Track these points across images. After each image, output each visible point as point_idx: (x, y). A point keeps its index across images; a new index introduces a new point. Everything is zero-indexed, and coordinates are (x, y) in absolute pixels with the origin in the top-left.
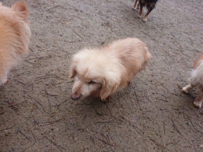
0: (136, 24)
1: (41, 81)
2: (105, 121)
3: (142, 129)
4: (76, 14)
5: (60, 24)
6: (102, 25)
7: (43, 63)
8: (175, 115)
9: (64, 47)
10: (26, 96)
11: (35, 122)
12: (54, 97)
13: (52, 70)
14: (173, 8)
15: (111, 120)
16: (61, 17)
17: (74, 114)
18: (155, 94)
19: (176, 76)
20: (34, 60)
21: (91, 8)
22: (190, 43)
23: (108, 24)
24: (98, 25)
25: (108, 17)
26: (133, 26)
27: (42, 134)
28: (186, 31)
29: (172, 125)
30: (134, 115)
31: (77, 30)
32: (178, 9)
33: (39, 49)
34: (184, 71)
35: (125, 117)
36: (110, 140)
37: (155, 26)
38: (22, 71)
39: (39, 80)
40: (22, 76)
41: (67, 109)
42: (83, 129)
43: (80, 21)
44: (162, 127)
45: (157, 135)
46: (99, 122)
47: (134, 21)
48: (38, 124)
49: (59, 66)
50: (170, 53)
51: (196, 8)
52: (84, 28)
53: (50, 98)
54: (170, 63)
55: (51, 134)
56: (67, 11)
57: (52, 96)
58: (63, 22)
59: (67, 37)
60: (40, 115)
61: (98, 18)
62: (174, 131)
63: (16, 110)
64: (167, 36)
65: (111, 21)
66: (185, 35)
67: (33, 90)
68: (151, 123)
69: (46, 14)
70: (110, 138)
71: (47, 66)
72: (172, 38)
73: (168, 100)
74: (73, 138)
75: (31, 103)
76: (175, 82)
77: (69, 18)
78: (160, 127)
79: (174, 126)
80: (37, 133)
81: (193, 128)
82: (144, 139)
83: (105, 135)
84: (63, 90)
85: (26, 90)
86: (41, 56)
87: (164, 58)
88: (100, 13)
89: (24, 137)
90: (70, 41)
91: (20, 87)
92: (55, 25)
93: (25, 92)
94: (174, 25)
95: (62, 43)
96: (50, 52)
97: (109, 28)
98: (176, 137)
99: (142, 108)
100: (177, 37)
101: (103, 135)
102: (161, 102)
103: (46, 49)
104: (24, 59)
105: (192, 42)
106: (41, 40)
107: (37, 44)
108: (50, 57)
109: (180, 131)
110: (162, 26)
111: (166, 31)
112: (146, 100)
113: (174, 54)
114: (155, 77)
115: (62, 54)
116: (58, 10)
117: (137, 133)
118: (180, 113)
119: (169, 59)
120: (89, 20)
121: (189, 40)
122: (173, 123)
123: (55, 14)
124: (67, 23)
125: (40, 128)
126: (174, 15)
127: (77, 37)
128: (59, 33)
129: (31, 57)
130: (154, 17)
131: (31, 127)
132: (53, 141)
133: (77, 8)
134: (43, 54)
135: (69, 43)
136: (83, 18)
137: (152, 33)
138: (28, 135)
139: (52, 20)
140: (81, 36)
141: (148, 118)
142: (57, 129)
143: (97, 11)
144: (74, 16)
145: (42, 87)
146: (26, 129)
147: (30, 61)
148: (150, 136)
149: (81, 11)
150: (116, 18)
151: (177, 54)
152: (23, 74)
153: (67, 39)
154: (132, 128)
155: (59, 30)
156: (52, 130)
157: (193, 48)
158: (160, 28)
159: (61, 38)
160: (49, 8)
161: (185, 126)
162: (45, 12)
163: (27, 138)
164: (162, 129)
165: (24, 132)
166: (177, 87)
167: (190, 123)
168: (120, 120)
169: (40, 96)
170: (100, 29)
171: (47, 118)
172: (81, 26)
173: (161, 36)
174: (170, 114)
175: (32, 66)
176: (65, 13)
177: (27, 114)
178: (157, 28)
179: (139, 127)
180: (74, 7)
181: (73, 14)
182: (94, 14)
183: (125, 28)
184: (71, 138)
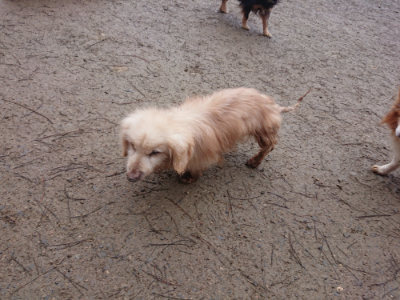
0: (251, 65)
1: (60, 175)
2: (165, 242)
3: (229, 256)
4: (138, 52)
5: (108, 71)
6: (186, 71)
7: (67, 142)
8: (298, 232)
9: (109, 114)
10: (32, 200)
11: (42, 245)
12: (78, 202)
13: (81, 156)
14: (334, 27)
15: (175, 240)
16: (110, 59)
17: (111, 230)
18: (266, 194)
19: (313, 161)
20: (52, 138)
21: (170, 39)
22: (356, 97)
23: (197, 67)
24: (177, 70)
25: (198, 55)
26: (244, 69)
27: (51, 264)
28: (352, 73)
29: (289, 251)
30: (218, 233)
31: (136, 82)
32: (347, 29)
33: (63, 118)
34: (331, 151)
35: (203, 235)
36: (168, 274)
37: (289, 67)
38: (28, 158)
39: (56, 173)
40: (29, 167)
41: (98, 222)
42: (122, 257)
43: (143, 64)
44: (269, 254)
45: (256, 267)
46: (152, 245)
47: (247, 59)
48: (46, 247)
49: (96, 147)
50: (309, 118)
51: (385, 24)
52: (151, 76)
53: (72, 204)
54: (305, 138)
55: (65, 263)
56: (122, 48)
57: (76, 200)
58: (112, 68)
59: (116, 95)
60: (52, 232)
61: (179, 58)
62: (290, 261)
63: (13, 223)
64: (309, 84)
65: (205, 62)
66: (350, 81)
67: (44, 190)
68: (248, 247)
69: (84, 55)
70: (168, 270)
71: (74, 148)
72: (319, 89)
73: (288, 204)
74: (103, 271)
75: (37, 212)
76: (308, 172)
77: (125, 60)
78: (263, 254)
79: (292, 251)
80: (43, 261)
81: (329, 256)
82: (231, 273)
83: (161, 266)
84: (97, 189)
85: (32, 190)
86: (66, 131)
87: (296, 127)
88: (184, 47)
89: (19, 269)
90: (121, 101)
91: (23, 186)
92: (97, 75)
93: (30, 194)
94: (329, 62)
95: (107, 106)
96: (81, 123)
97: (198, 75)
98: (293, 272)
99: (236, 219)
100: (330, 85)
101: (156, 267)
102: (275, 208)
103: (75, 119)
104: (35, 137)
105: (360, 94)
106: (68, 103)
107: (61, 109)
108: (81, 131)
109: (303, 262)
110: (302, 65)
111: (309, 76)
112: (246, 206)
113: (318, 119)
114: (272, 163)
115: (103, 125)
116: (107, 47)
117: (219, 263)
118: (308, 228)
119: (306, 129)
120: (162, 62)
121: (354, 91)
122: (291, 246)
123: (100, 54)
124: (120, 70)
125: (50, 254)
126: (333, 43)
127: (137, 93)
128: (104, 89)
129: (48, 134)
130: (290, 50)
131: (35, 252)
132: (67, 275)
133: (143, 41)
134: (70, 127)
135: (117, 106)
136: (150, 58)
137: (280, 80)
138: (27, 265)
139: (93, 66)
140: (143, 92)
141: (245, 237)
142: (77, 256)
143: (181, 44)
144: (135, 56)
145: (60, 184)
146: (26, 255)
147: (45, 140)
148: (243, 268)
149: (149, 47)
150: (213, 56)
151: (323, 119)
152: (31, 163)
153: (116, 100)
154: (211, 256)
155: (104, 83)
156: (69, 257)
157: (359, 106)
158: (297, 71)
159: (106, 97)
160: (90, 43)
161: (315, 253)
162: (81, 52)
163: (25, 270)
164: (268, 256)
165: (21, 260)
166: (311, 180)
167: (325, 248)
168: (191, 241)
169: (56, 200)
170: (181, 78)
171: (62, 237)
172: (146, 75)
173: (297, 86)
174: (287, 231)
175: (46, 148)
176: (118, 51)
177: (29, 231)
178: (291, 71)
179: (225, 252)
180: (137, 39)
181: (133, 53)
182: (173, 51)
183: (229, 73)
184: (99, 271)
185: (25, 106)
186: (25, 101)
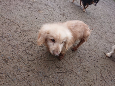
0: (80, 15)
1: (23, 45)
2: (62, 72)
3: (83, 78)
4: (46, 7)
5: (37, 12)
6: (61, 15)
7: (25, 34)
8: (102, 70)
9: (38, 26)
10: (13, 53)
11: (18, 70)
12: (30, 55)
13: (30, 39)
14: (100, 8)
15: (65, 71)
16: (37, 8)
17: (43, 66)
18: (91, 57)
19: (103, 47)
20: (20, 32)
21: (55, 5)
22: (110, 29)
23: (64, 14)
24: (58, 14)
25: (64, 11)
26: (78, 16)
27: (22, 78)
28: (108, 22)
29: (101, 76)
30: (78, 69)
31: (46, 16)
32: (103, 9)
33: (23, 25)
34: (107, 44)
35: (73, 70)
36: (64, 84)
37: (91, 18)
38: (12, 38)
39: (22, 44)
40: (12, 41)
41: (38, 63)
42: (48, 76)
43: (48, 11)
44: (95, 77)
45: (92, 82)
46: (58, 72)
47: (78, 14)
48: (20, 71)
49: (35, 36)
50: (99, 33)
51: (113, 9)
52: (51, 15)
53: (29, 56)
54: (99, 39)
55: (28, 78)
56: (41, 5)
57: (30, 54)
58: (38, 11)
60: (22, 66)
61: (58, 10)
62: (102, 80)
63: (7, 62)
64: (98, 23)
65: (66, 13)
66: (107, 24)
67: (18, 50)
68: (89, 75)
69: (29, 6)
70: (64, 82)
71: (27, 36)
72: (100, 25)
73: (98, 61)
74: (42, 82)
75: (16, 58)
76: (102, 51)
77: (42, 9)
78: (94, 77)
79: (102, 77)
80: (19, 77)
81: (113, 78)
82: (85, 84)
83: (61, 81)
84: (37, 51)
85: (13, 50)
86: (24, 30)
87: (96, 36)
88: (59, 7)
89: (10, 80)
90: (42, 22)
91: (10, 48)
92: (33, 13)
93: (13, 51)
94: (101, 18)
95: (37, 23)
96: (29, 28)
97: (64, 17)
98: (103, 84)
99: (83, 65)
100: (103, 24)
101: (60, 81)
102: (95, 62)
103: (27, 26)
104: (14, 31)
105: (111, 28)
106: (24, 20)
107: (22, 22)
108: (30, 30)
109: (106, 80)
110: (94, 18)
111: (97, 21)
112: (86, 60)
113: (101, 34)
114: (91, 46)
115: (37, 29)
116: (36, 4)
117: (80, 81)
118: (105, 69)
119: (99, 37)
120: (53, 11)
121: (109, 27)
122: (101, 75)
123: (34, 6)
124: (41, 12)
125: (21, 74)
126: (101, 12)
127: (46, 20)
128: (36, 17)
129: (18, 30)
130: (90, 13)
131: (16, 73)
132: (29, 83)
133: (47, 4)
134: (25, 29)
135: (41, 23)
136: (50, 9)
137: (89, 21)
138: (13, 78)
139: (32, 9)
140: (48, 20)
141: (87, 71)
142: (32, 75)
143: (58, 7)
144: (45, 8)
145: (24, 48)
146: (12, 74)
147: (17, 32)
148: (88, 82)
149: (49, 6)
150: (68, 11)
151: (103, 34)
152: (12, 40)
153: (40, 21)
154: (77, 77)
155: (36, 15)
156: (29, 76)
157: (112, 31)
158: (93, 19)
159: (37, 20)
160: (30, 2)
161: (108, 77)
162: (28, 5)
163: (12, 80)
164: (95, 78)
165: (11, 76)
166: (103, 53)
167: (111, 76)
168: (70, 72)
169: (22, 54)
170: (60, 17)
171: (26, 68)
172: (49, 14)
173: (94, 24)
174: (99, 69)
175: (18, 35)
176: (40, 6)
177: (13, 65)
178: (92, 19)
179: (82, 76)
180: (45, 3)
181: (44, 7)
182: (56, 8)
183: (74, 17)
184: (40, 81)
185: (10, 20)
186: (9, 18)
